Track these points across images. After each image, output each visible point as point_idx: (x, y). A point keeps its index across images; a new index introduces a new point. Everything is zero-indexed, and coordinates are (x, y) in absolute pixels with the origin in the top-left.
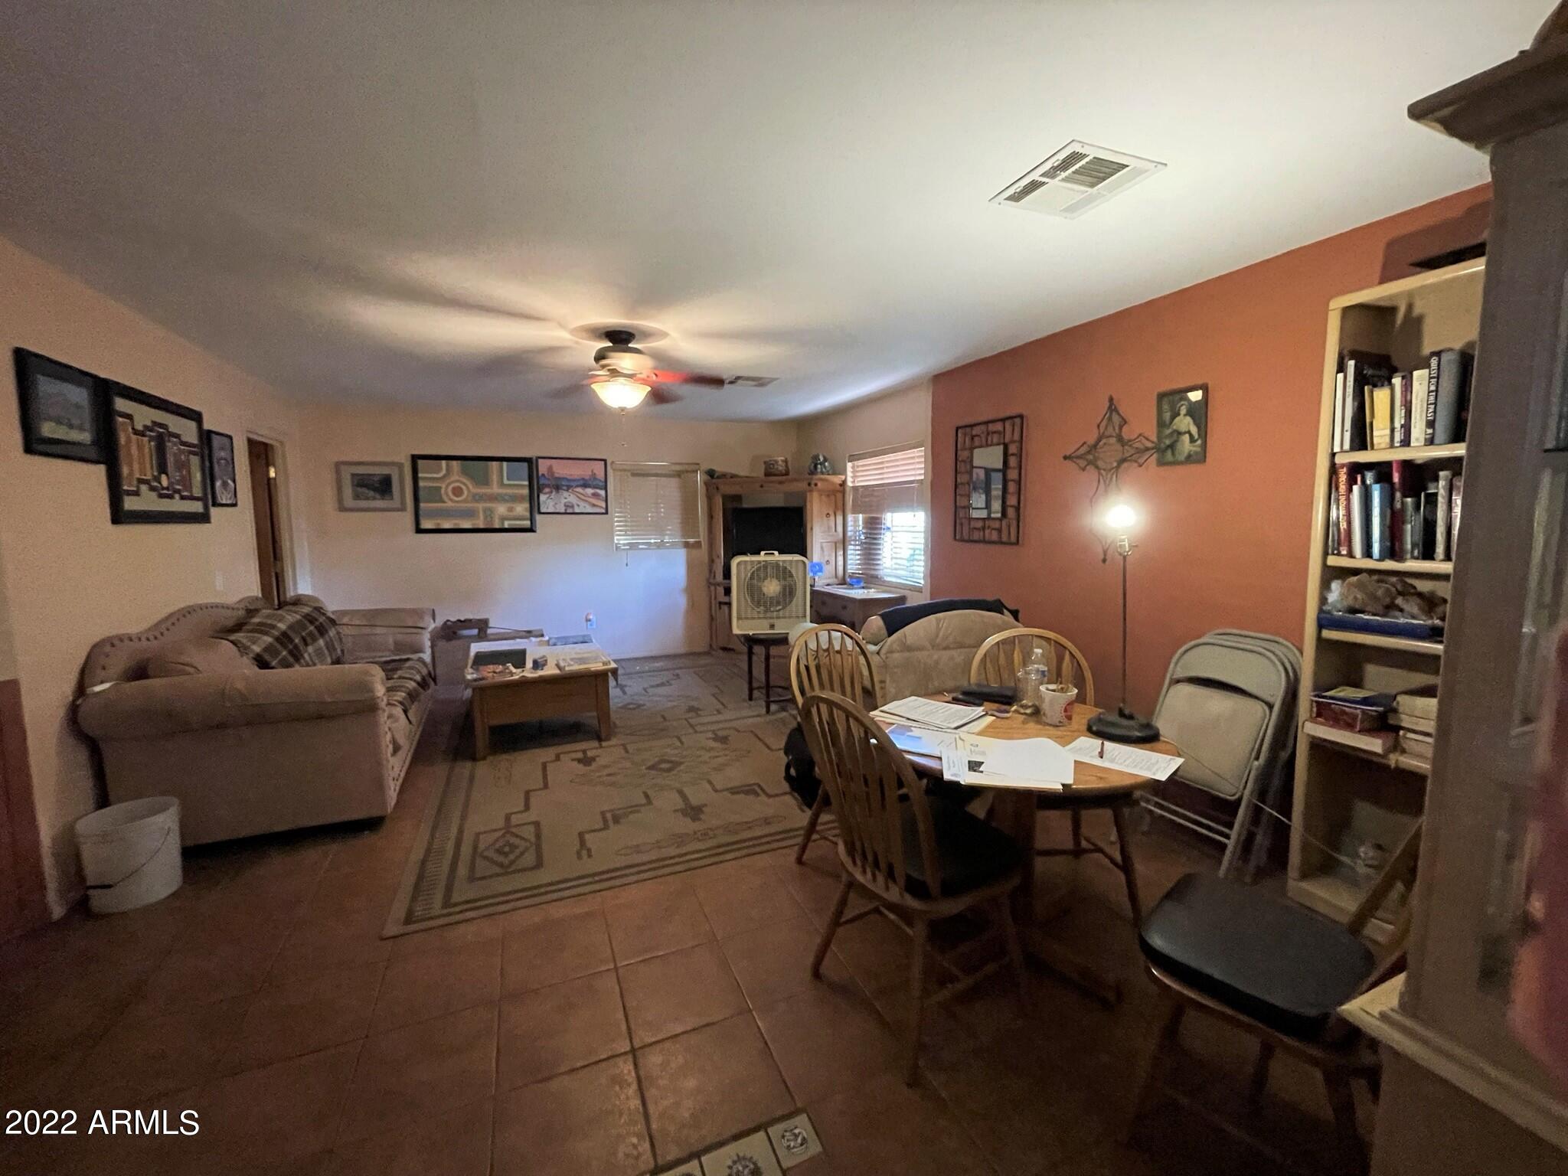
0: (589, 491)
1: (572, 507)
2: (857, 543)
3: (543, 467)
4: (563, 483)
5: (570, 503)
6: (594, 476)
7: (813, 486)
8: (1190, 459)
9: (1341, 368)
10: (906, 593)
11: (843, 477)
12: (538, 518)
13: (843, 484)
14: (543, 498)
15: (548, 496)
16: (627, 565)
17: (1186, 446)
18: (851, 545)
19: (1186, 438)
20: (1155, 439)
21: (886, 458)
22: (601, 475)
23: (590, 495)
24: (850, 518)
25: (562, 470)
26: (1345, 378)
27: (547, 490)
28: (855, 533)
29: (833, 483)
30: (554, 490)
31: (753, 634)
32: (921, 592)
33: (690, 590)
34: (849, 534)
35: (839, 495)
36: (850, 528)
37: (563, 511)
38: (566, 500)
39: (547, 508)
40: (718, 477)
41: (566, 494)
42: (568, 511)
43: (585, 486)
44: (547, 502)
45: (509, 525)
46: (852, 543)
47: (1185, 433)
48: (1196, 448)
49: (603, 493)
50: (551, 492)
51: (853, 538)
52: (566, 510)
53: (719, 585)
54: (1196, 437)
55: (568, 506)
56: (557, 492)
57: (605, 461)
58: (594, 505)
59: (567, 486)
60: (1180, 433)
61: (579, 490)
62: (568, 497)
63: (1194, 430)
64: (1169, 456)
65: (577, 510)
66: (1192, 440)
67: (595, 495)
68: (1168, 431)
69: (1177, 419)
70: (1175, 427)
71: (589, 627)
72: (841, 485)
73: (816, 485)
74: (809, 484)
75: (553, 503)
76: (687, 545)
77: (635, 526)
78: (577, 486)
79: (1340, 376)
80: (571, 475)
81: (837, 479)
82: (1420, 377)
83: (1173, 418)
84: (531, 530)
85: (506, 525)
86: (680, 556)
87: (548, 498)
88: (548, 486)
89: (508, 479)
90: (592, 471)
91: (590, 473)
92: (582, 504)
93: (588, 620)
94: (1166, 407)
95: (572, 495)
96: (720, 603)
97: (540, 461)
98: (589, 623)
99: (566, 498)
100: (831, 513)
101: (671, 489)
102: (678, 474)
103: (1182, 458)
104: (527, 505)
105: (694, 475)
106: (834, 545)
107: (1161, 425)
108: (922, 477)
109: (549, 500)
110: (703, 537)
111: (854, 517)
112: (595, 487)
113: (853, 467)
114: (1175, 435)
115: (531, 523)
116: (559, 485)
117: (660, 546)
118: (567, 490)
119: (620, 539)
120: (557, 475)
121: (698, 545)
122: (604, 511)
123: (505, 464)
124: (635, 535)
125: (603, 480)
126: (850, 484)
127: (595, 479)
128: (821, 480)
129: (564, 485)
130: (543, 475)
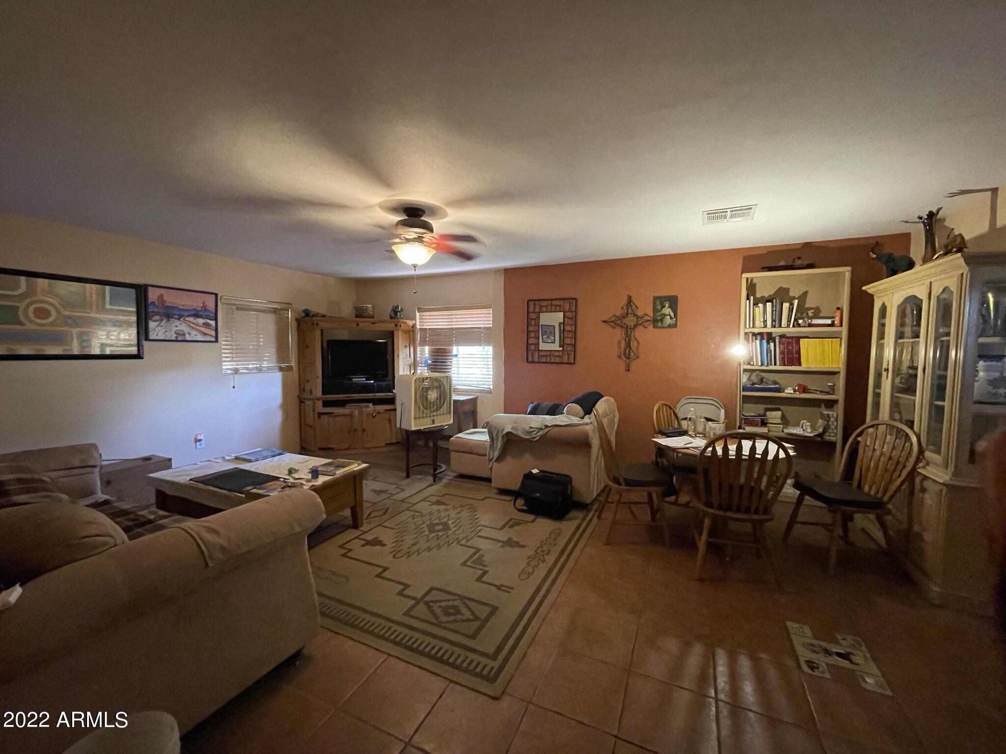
0: (201, 321)
1: (184, 335)
2: (423, 365)
3: (153, 295)
4: (175, 312)
5: (182, 330)
6: (205, 308)
7: (399, 326)
8: (670, 326)
9: (748, 298)
10: (478, 394)
11: (414, 322)
12: (146, 344)
13: (414, 326)
14: (152, 325)
15: (157, 323)
16: (234, 387)
17: (668, 321)
18: (419, 366)
19: (669, 317)
20: (652, 316)
21: (454, 312)
22: (211, 305)
23: (201, 325)
24: (419, 349)
25: (172, 299)
26: (750, 302)
27: (157, 317)
28: (422, 358)
29: (408, 325)
30: (164, 318)
31: (424, 429)
32: (491, 393)
33: (284, 406)
34: (418, 359)
35: (411, 333)
36: (418, 356)
37: (173, 338)
38: (176, 329)
39: (157, 335)
40: (313, 316)
41: (177, 323)
42: (179, 339)
43: (197, 315)
44: (156, 329)
45: (111, 351)
46: (420, 365)
47: (668, 315)
48: (673, 322)
49: (213, 323)
50: (162, 320)
51: (420, 362)
52: (177, 337)
53: (318, 399)
54: (673, 317)
55: (178, 334)
56: (168, 320)
57: (216, 295)
58: (205, 334)
59: (178, 315)
60: (665, 315)
61: (191, 319)
62: (180, 326)
63: (672, 314)
64: (660, 324)
65: (188, 338)
66: (671, 318)
67: (207, 325)
68: (659, 314)
69: (664, 309)
70: (663, 312)
71: (198, 447)
72: (412, 327)
73: (400, 326)
74: (396, 326)
75: (164, 331)
76: (281, 369)
77: (239, 353)
78: (189, 316)
79: (748, 301)
80: (183, 305)
81: (410, 323)
82: (769, 305)
83: (662, 308)
84: (138, 356)
85: (108, 351)
86: (277, 377)
87: (158, 326)
88: (157, 314)
89: (111, 304)
90: (204, 303)
91: (202, 305)
92: (194, 333)
93: (198, 441)
94: (658, 303)
95: (183, 324)
96: (320, 414)
97: (150, 288)
98: (198, 443)
99: (176, 326)
100: (408, 345)
101: (269, 323)
102: (275, 311)
103: (666, 325)
104: (134, 331)
105: (286, 312)
106: (409, 366)
107: (655, 310)
108: (491, 326)
109: (159, 328)
110: (293, 363)
111: (421, 348)
112: (207, 317)
113: (420, 316)
114: (663, 315)
115: (139, 350)
116: (169, 314)
117: (260, 370)
118: (179, 319)
119: (227, 366)
120: (167, 304)
121: (290, 368)
122: (214, 339)
123: (107, 288)
124: (239, 361)
125: (214, 312)
126: (418, 327)
127: (206, 310)
128: (403, 322)
129: (175, 314)
130: (153, 303)
